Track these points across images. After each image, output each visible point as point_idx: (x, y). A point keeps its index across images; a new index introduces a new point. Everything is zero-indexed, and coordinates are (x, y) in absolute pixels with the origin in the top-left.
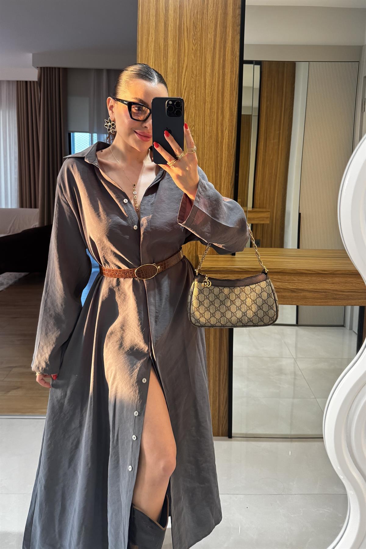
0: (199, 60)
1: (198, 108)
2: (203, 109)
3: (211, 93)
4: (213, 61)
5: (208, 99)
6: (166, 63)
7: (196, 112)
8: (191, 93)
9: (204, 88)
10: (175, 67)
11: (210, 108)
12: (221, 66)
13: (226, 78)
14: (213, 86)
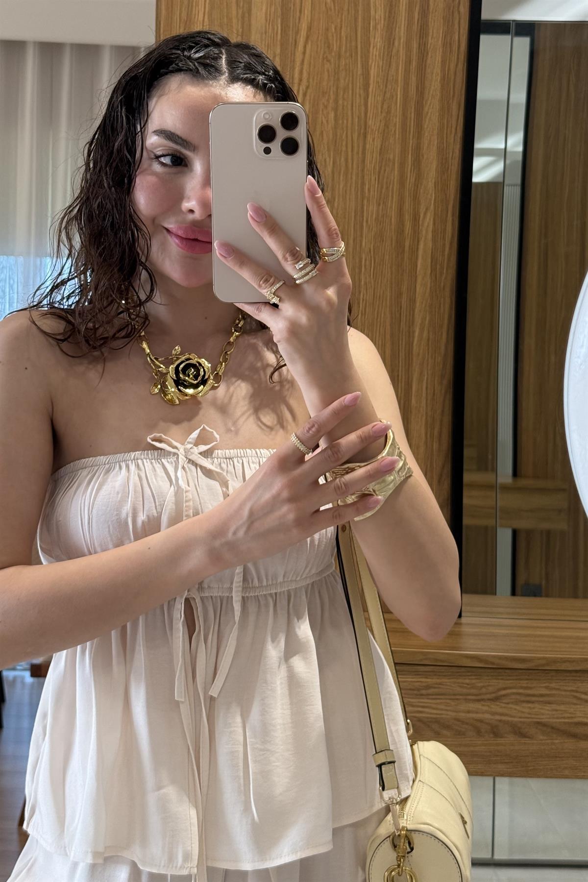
0: (348, 10)
1: (344, 148)
2: (358, 153)
3: (385, 106)
4: (390, 12)
5: (374, 124)
6: (247, 15)
7: (338, 160)
8: (321, 107)
9: (362, 92)
10: (273, 29)
11: (381, 149)
12: (415, 27)
13: (429, 61)
14: (389, 87)
